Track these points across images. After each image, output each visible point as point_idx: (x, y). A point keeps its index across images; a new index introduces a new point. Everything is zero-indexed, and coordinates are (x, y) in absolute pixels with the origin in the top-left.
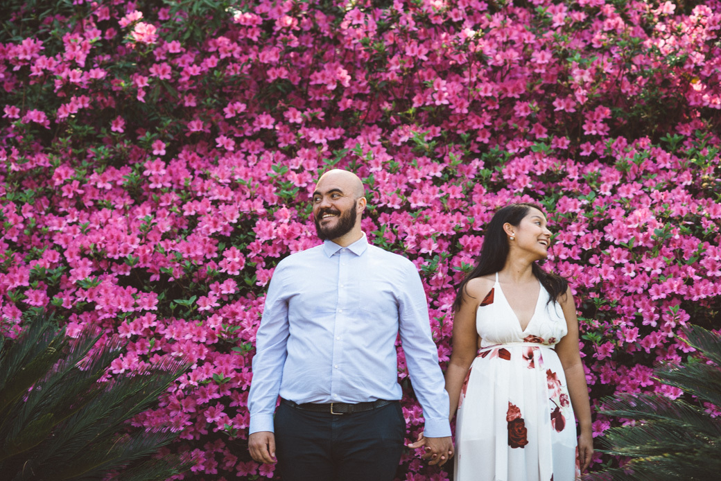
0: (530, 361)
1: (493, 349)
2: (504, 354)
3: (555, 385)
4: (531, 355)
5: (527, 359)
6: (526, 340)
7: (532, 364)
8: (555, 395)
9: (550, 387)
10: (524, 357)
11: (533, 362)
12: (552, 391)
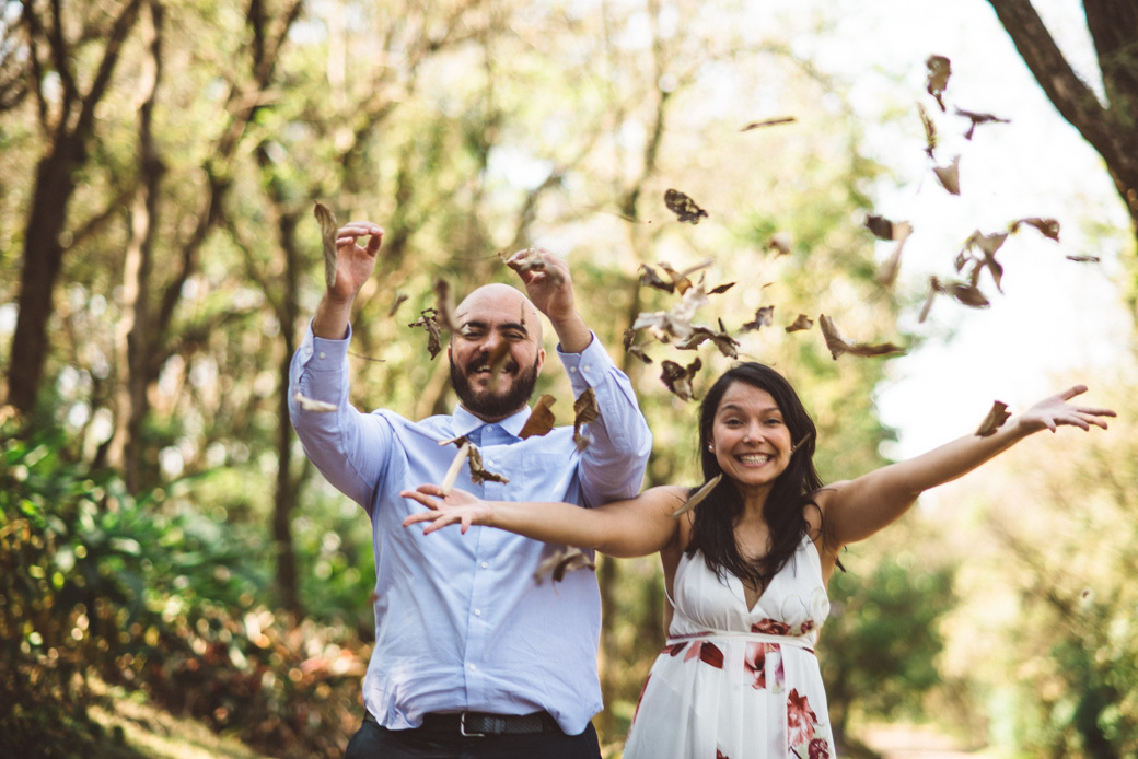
0: (757, 674)
1: (691, 642)
2: (712, 656)
3: (802, 721)
4: (760, 663)
5: (752, 670)
6: (755, 629)
7: (762, 682)
8: (801, 740)
9: (791, 723)
10: (747, 665)
11: (763, 676)
12: (795, 731)
